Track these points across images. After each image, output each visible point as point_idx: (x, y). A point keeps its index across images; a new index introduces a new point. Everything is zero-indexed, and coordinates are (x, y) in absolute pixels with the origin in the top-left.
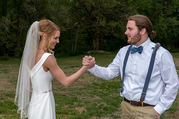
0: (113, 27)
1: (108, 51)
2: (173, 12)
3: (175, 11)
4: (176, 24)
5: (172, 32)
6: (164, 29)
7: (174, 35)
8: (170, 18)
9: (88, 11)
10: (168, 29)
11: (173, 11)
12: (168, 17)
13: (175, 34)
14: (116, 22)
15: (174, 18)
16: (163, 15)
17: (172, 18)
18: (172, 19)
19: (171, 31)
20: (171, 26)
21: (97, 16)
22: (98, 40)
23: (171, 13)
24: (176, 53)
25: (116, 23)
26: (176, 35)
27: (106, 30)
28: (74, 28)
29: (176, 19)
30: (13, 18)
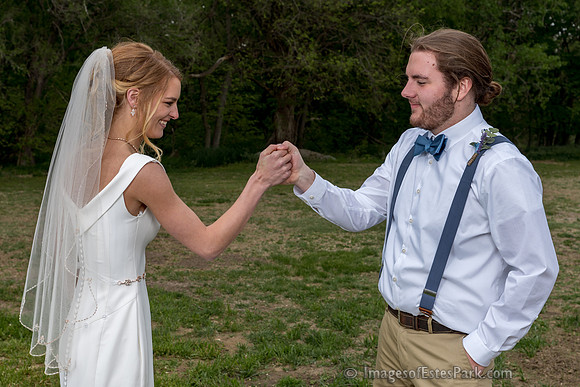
0: (343, 72)
1: (323, 152)
2: (537, 28)
3: (541, 23)
4: (545, 67)
5: (531, 92)
6: (507, 81)
7: (538, 104)
8: (525, 48)
9: (259, 20)
10: (519, 83)
11: (536, 23)
12: (519, 43)
13: (540, 98)
14: (350, 55)
15: (540, 48)
16: (502, 36)
17: (531, 46)
18: (532, 50)
19: (529, 88)
20: (529, 71)
21: (289, 35)
22: (291, 113)
23: (530, 29)
24: (545, 159)
25: (350, 62)
26: (543, 101)
27: (318, 84)
28: (214, 74)
29: (546, 51)
30: (13, 39)
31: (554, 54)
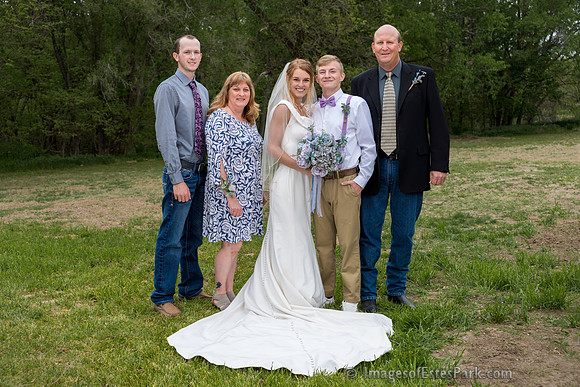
2: (486, 41)
4: (494, 69)
5: (485, 87)
6: (466, 81)
7: (491, 95)
8: (480, 56)
10: (476, 81)
11: (487, 38)
12: (474, 53)
13: (491, 92)
15: (490, 56)
16: (462, 48)
18: (485, 57)
19: (483, 85)
24: (496, 136)
30: (122, 64)
31: (500, 59)
